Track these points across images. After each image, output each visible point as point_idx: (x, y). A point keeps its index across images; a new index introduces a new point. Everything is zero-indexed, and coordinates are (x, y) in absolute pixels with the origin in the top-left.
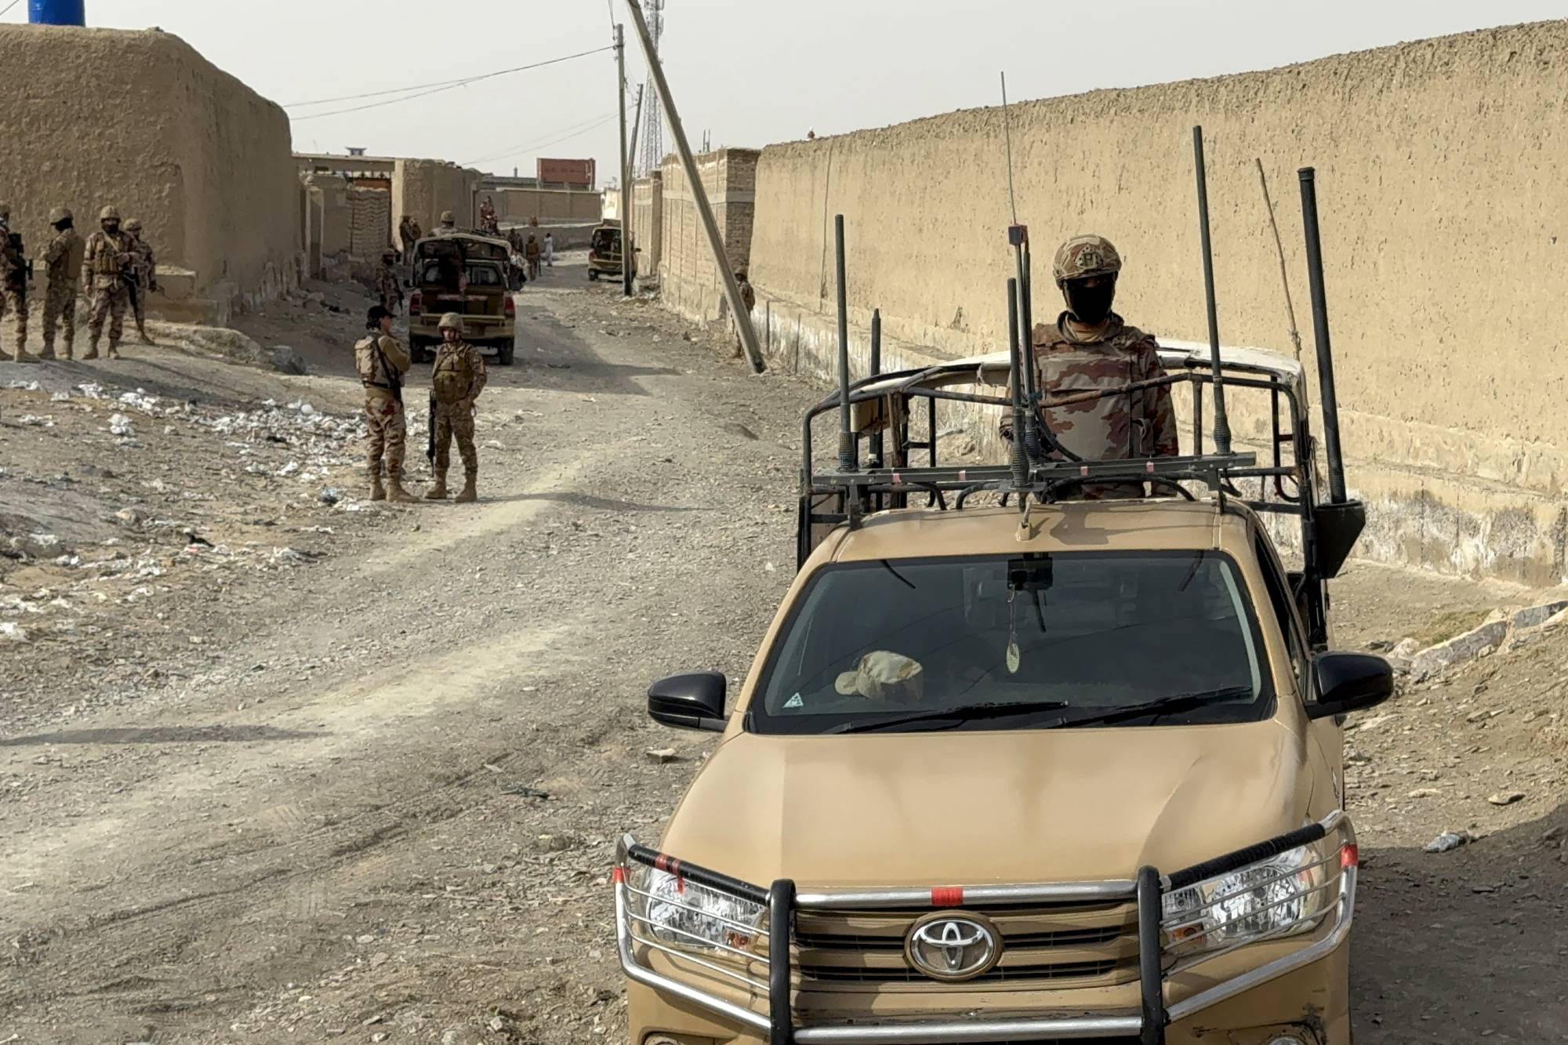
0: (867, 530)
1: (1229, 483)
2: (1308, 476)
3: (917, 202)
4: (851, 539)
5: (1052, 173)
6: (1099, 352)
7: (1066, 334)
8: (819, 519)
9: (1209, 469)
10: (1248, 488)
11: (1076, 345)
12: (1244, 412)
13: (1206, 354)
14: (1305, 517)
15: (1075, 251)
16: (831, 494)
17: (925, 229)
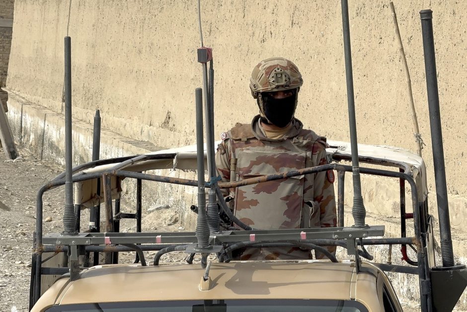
0: (85, 281)
1: (364, 249)
2: (425, 245)
3: (138, 30)
4: (71, 287)
5: (241, 10)
6: (282, 148)
7: (258, 132)
8: (48, 271)
9: (349, 238)
10: (379, 254)
11: (265, 141)
12: (385, 196)
13: (348, 151)
14: (422, 276)
15: (269, 70)
16: (57, 252)
17: (144, 51)
